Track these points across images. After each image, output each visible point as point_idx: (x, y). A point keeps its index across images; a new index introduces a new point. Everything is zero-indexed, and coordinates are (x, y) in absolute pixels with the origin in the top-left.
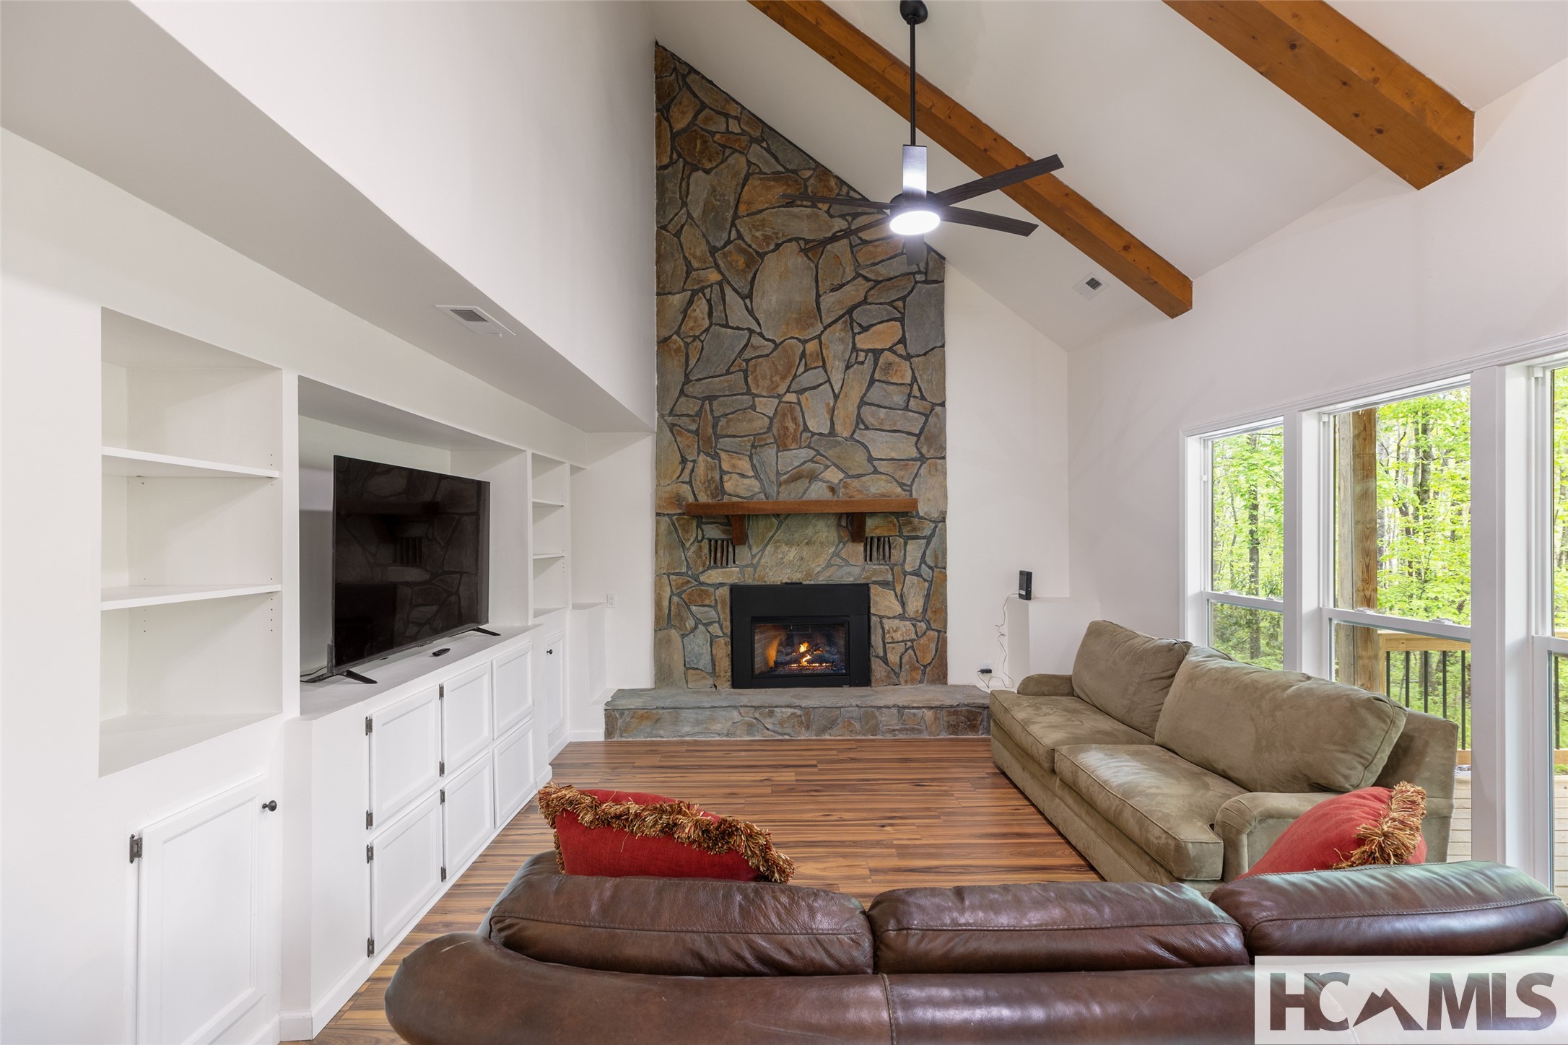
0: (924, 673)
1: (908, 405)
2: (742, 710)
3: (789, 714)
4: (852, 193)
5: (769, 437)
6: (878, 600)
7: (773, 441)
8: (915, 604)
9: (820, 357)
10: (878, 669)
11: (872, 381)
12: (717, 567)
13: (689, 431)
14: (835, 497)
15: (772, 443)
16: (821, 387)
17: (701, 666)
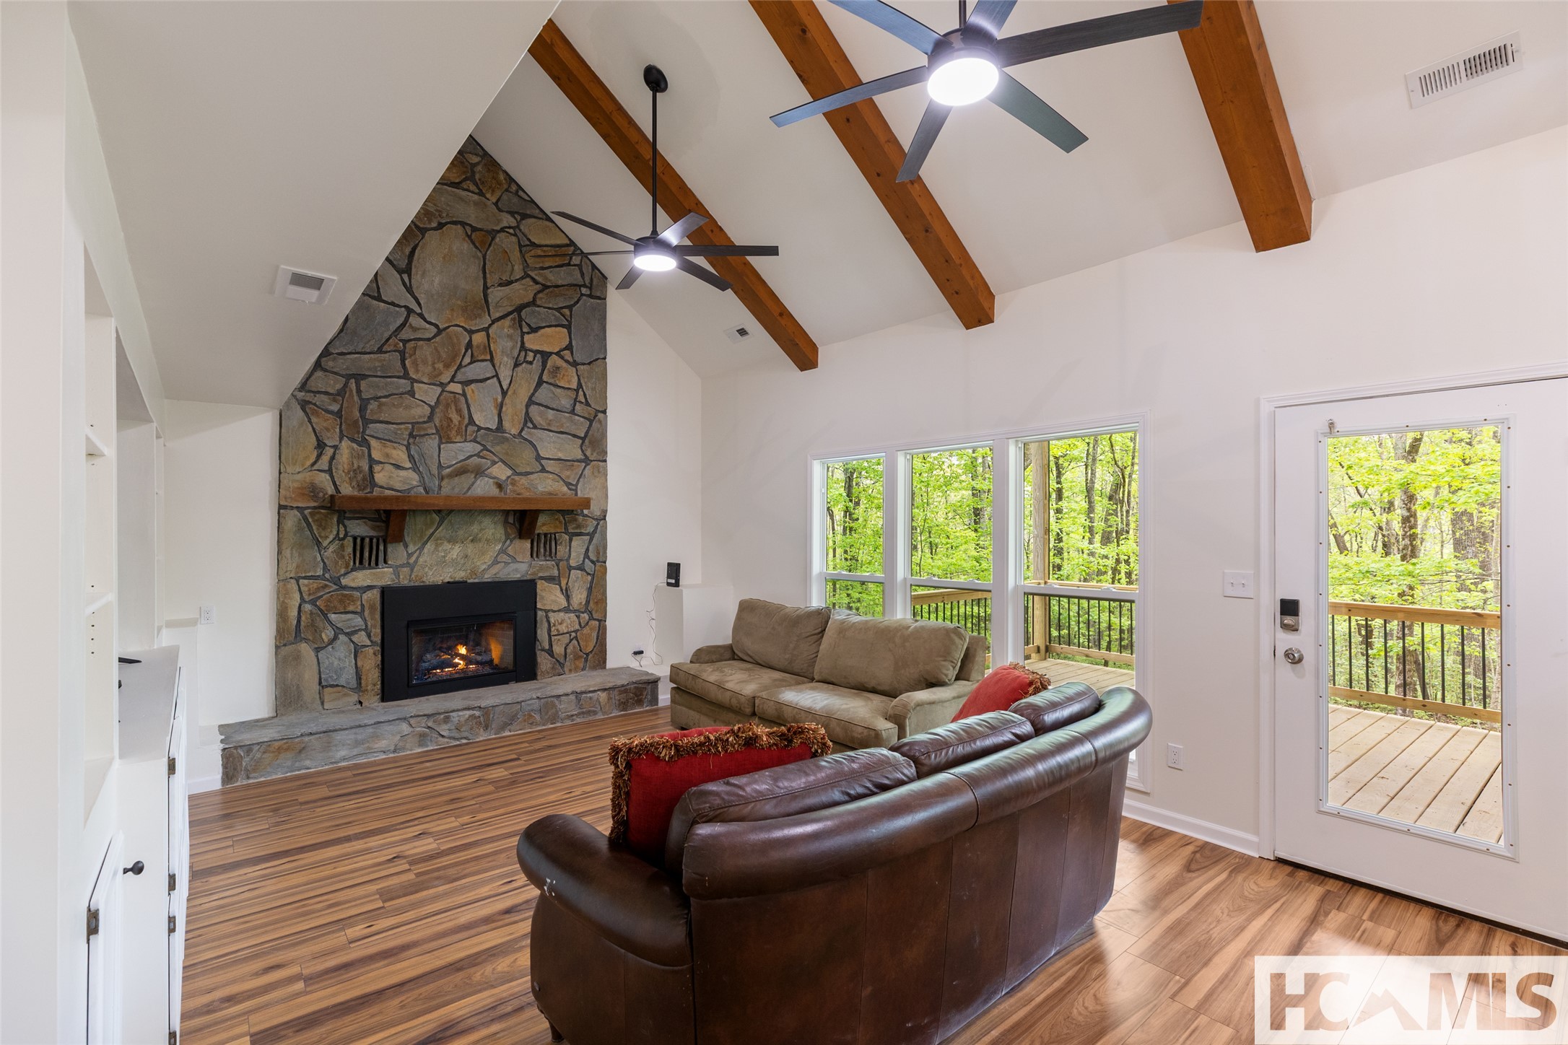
0: (586, 660)
1: (574, 409)
2: (412, 721)
3: (467, 716)
4: (521, 193)
5: (431, 428)
6: (544, 594)
7: (434, 431)
8: (579, 596)
9: (488, 351)
10: (544, 661)
11: (540, 382)
12: (364, 568)
13: (327, 411)
14: (503, 493)
15: (433, 434)
16: (489, 381)
17: (342, 682)
